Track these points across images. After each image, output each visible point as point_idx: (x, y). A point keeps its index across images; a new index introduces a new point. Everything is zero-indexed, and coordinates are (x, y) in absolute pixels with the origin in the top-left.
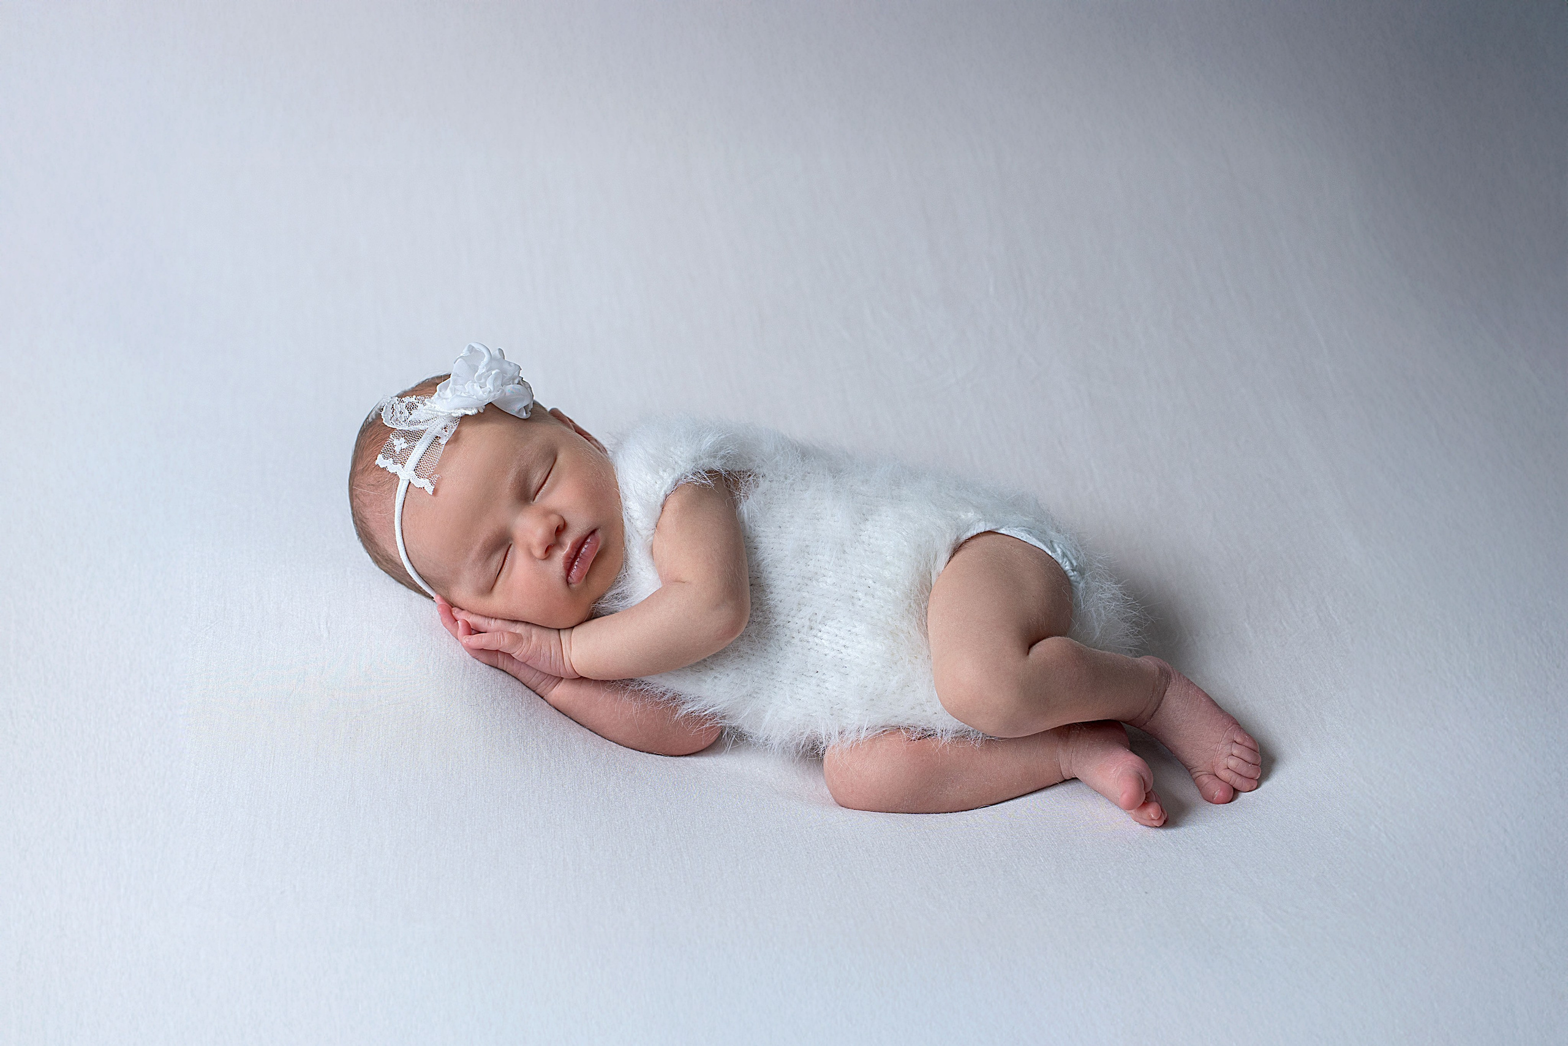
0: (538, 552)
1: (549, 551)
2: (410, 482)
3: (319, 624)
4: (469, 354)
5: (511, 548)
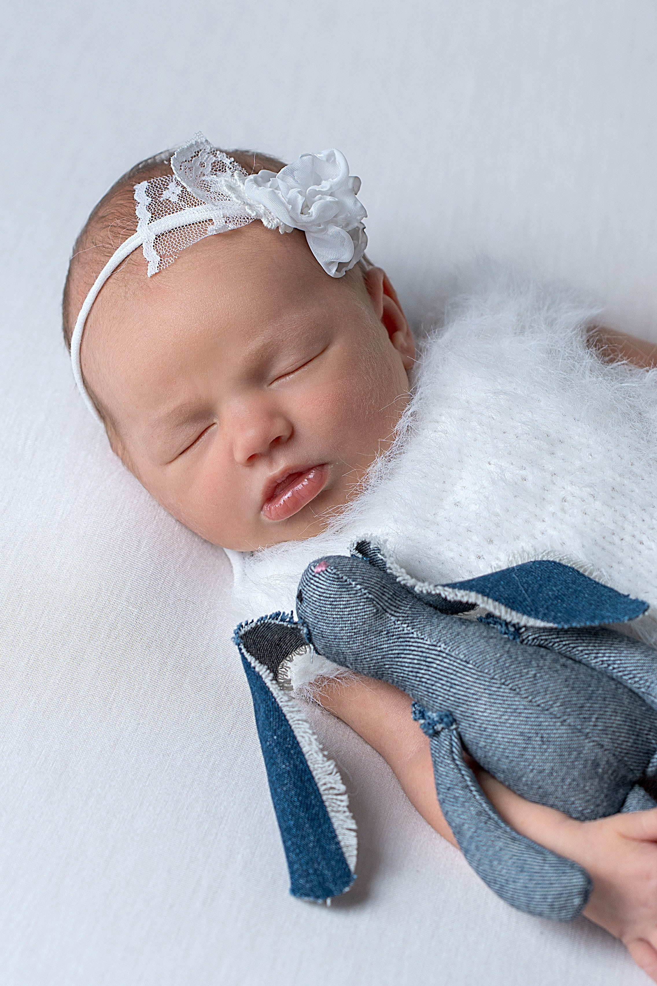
1: (255, 459)
2: (142, 244)
5: (212, 428)
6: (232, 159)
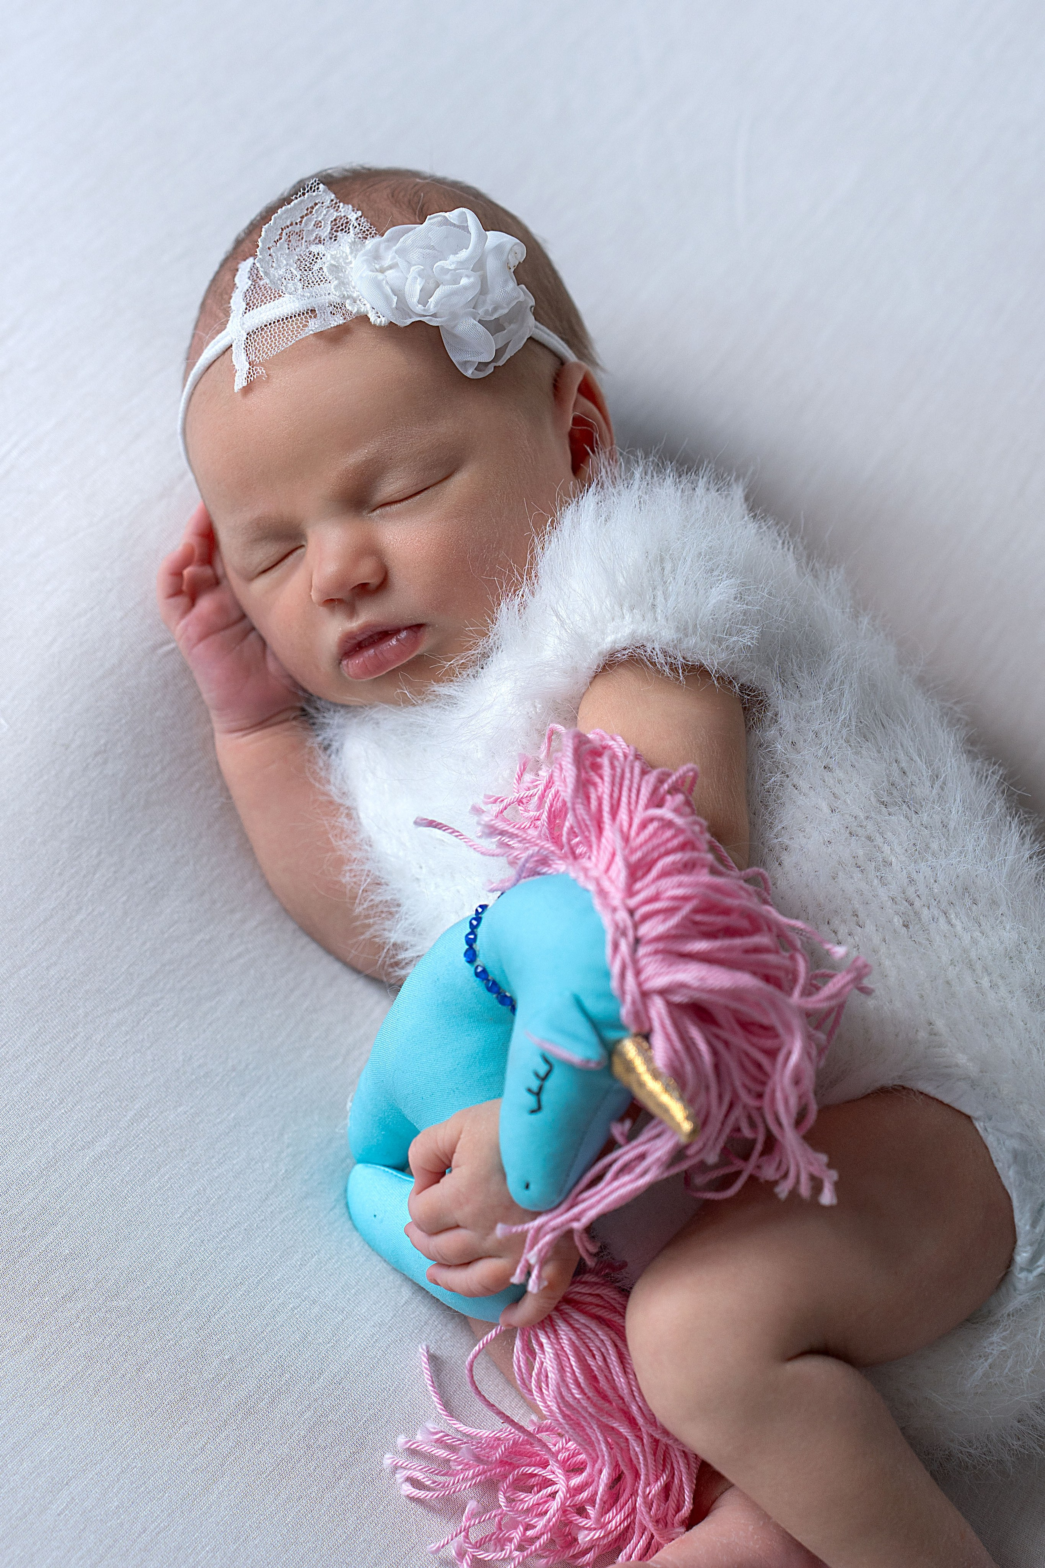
1: (332, 603)
2: (233, 344)
5: (299, 551)
6: (359, 213)
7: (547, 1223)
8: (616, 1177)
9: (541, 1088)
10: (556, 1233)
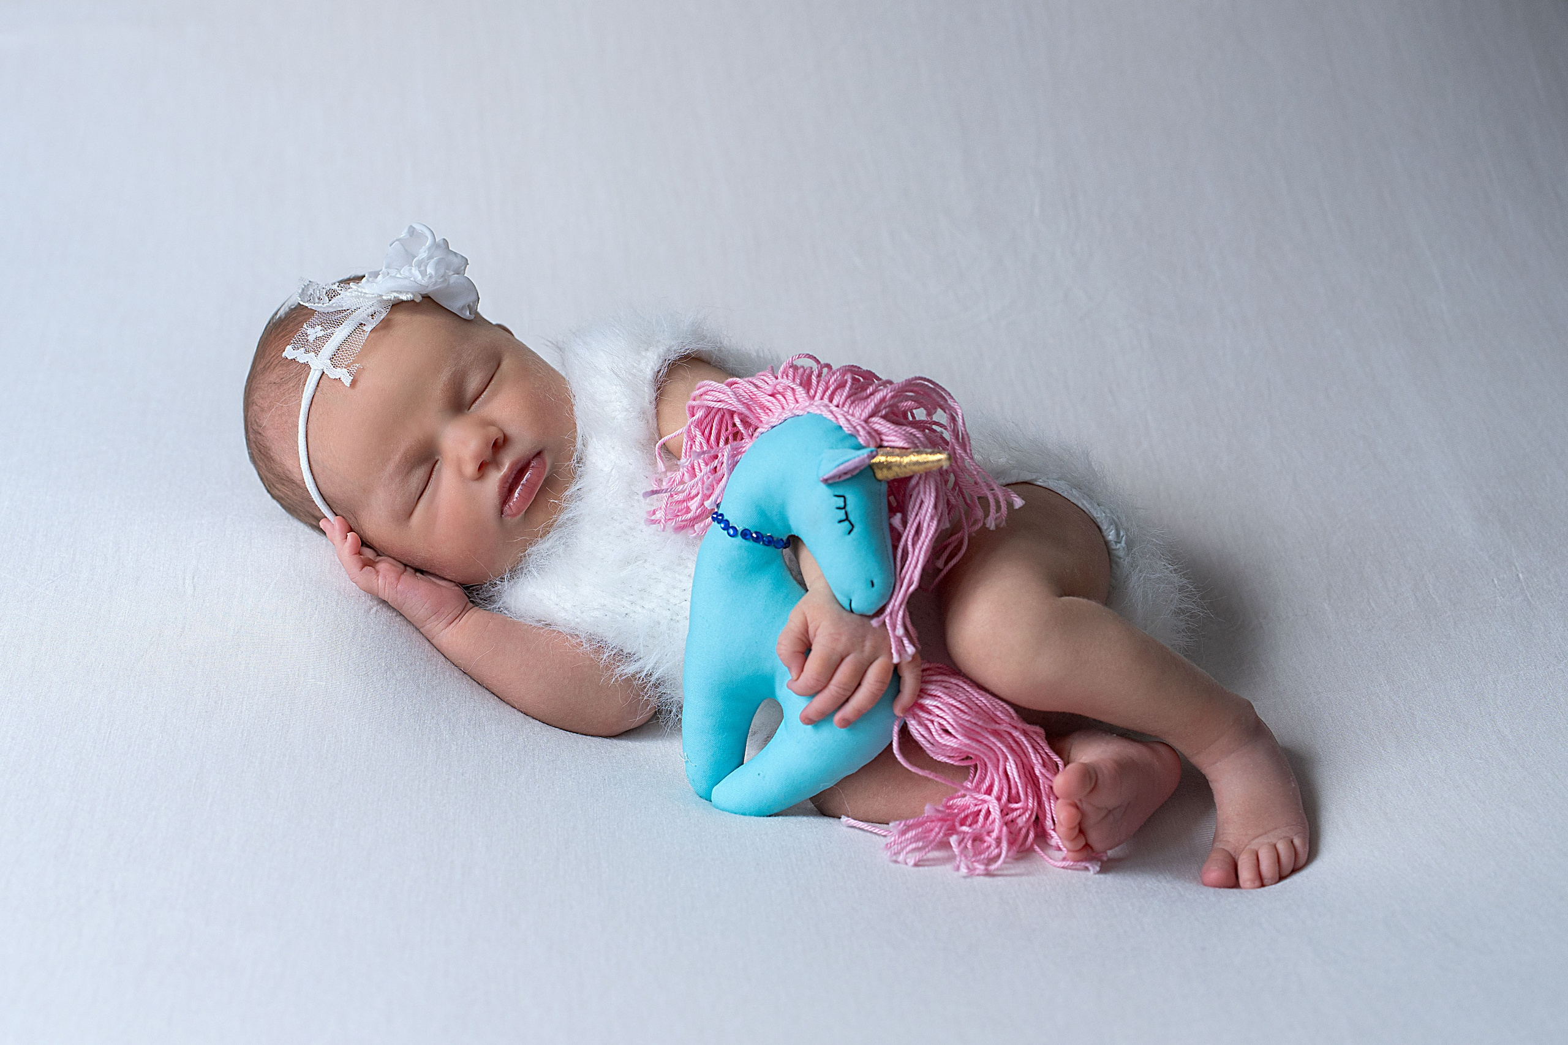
0: (470, 469)
1: (483, 468)
2: (324, 372)
3: (184, 579)
4: (408, 236)
5: (437, 466)
7: (894, 605)
8: (914, 544)
9: (846, 513)
10: (903, 607)
